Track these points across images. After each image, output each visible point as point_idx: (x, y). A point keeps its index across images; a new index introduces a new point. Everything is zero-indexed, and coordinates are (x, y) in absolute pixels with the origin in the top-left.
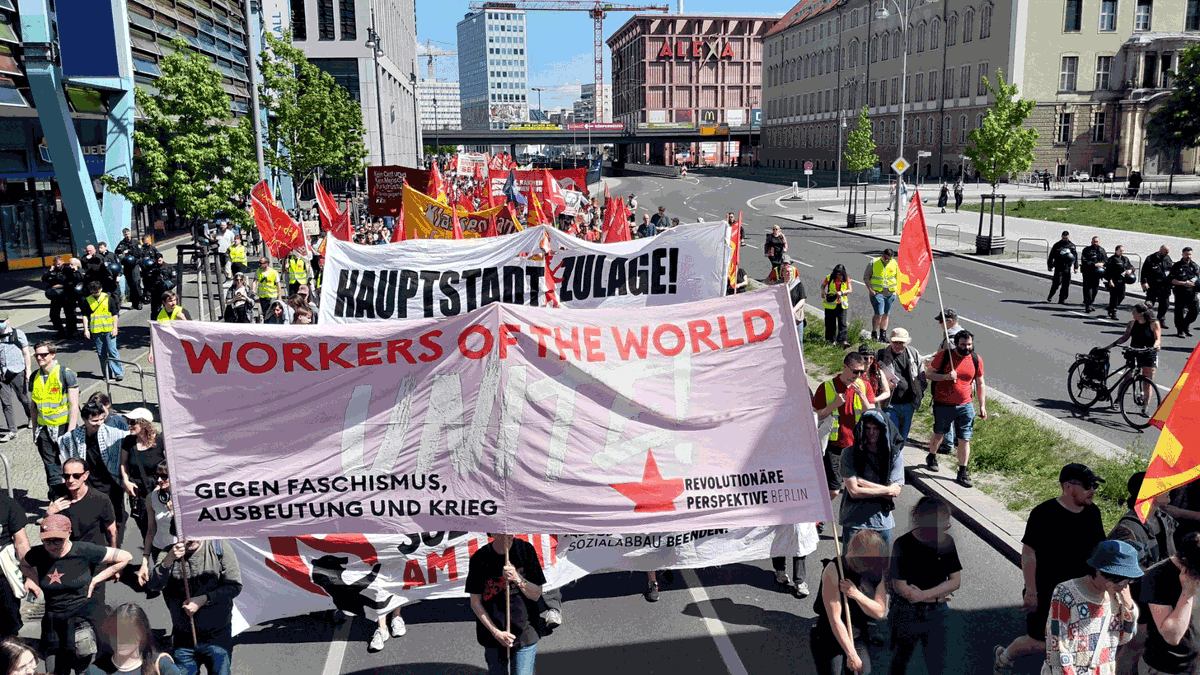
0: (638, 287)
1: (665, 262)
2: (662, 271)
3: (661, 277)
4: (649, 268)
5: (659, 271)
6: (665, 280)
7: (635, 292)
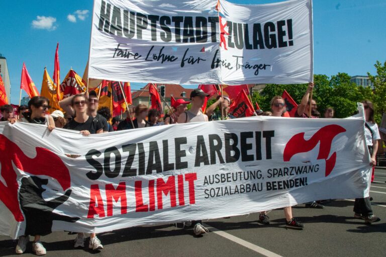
0: (270, 44)
1: (285, 28)
2: (284, 33)
3: (284, 37)
4: (276, 32)
5: (281, 33)
6: (286, 39)
7: (269, 47)
